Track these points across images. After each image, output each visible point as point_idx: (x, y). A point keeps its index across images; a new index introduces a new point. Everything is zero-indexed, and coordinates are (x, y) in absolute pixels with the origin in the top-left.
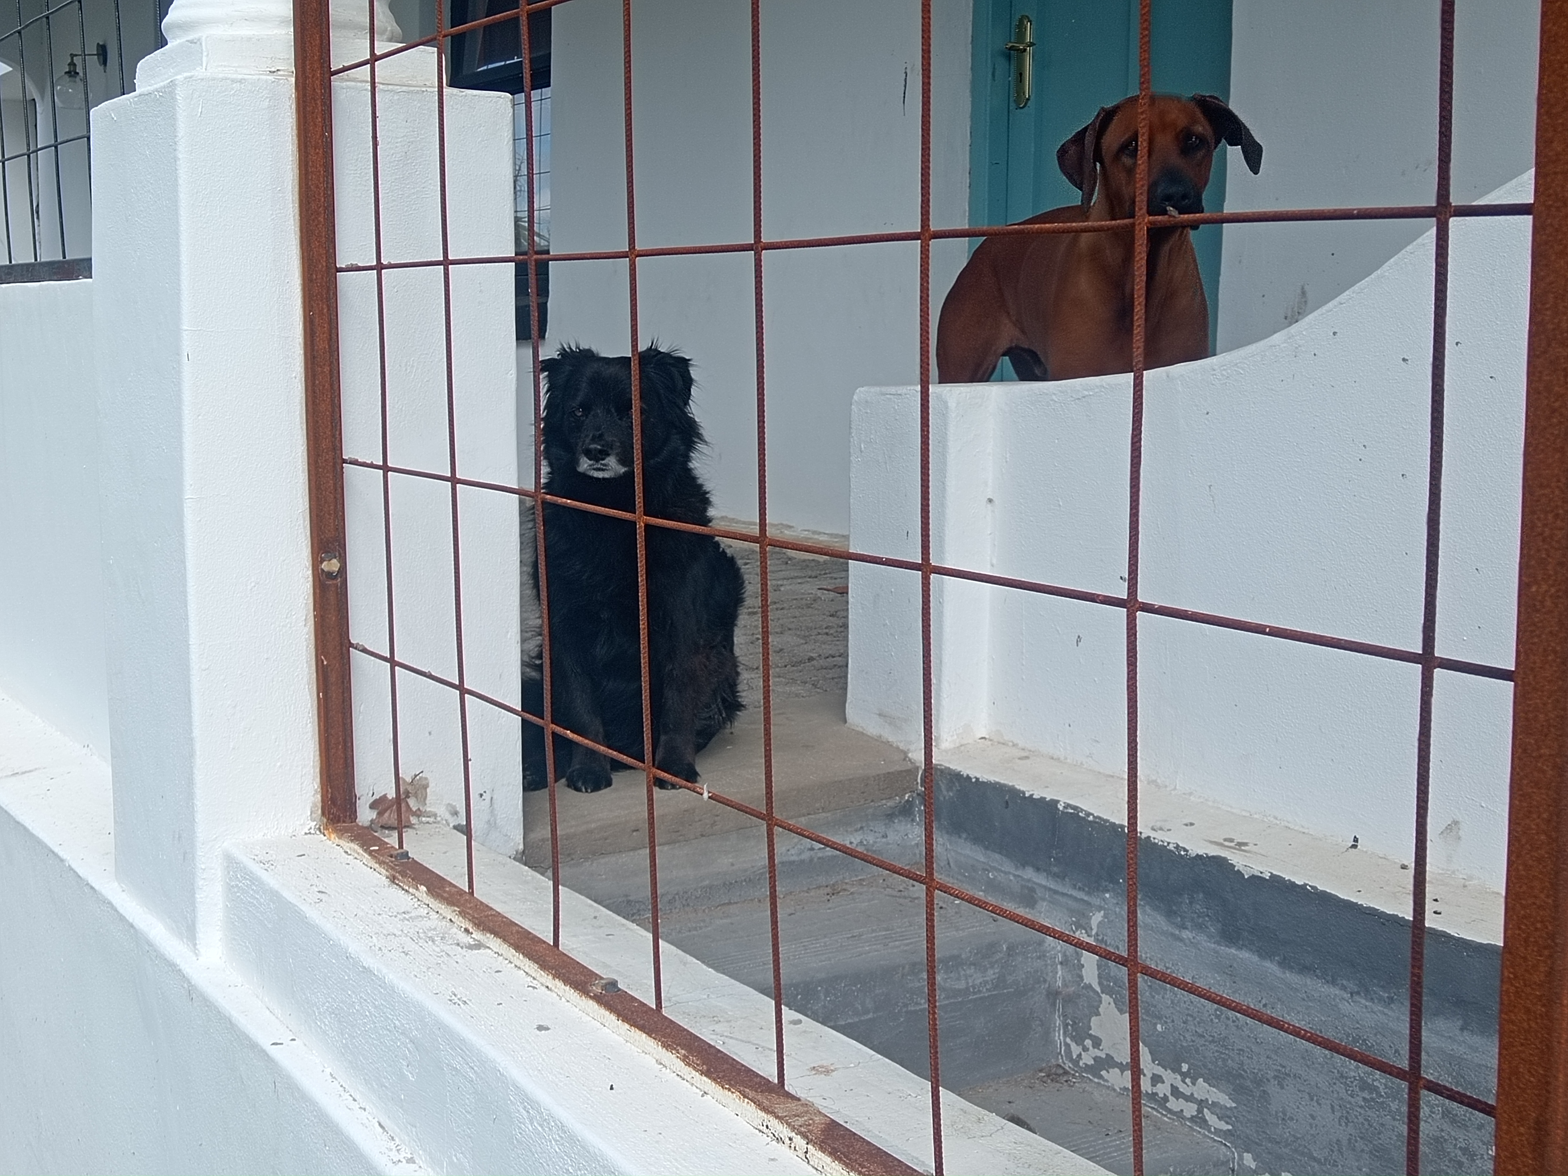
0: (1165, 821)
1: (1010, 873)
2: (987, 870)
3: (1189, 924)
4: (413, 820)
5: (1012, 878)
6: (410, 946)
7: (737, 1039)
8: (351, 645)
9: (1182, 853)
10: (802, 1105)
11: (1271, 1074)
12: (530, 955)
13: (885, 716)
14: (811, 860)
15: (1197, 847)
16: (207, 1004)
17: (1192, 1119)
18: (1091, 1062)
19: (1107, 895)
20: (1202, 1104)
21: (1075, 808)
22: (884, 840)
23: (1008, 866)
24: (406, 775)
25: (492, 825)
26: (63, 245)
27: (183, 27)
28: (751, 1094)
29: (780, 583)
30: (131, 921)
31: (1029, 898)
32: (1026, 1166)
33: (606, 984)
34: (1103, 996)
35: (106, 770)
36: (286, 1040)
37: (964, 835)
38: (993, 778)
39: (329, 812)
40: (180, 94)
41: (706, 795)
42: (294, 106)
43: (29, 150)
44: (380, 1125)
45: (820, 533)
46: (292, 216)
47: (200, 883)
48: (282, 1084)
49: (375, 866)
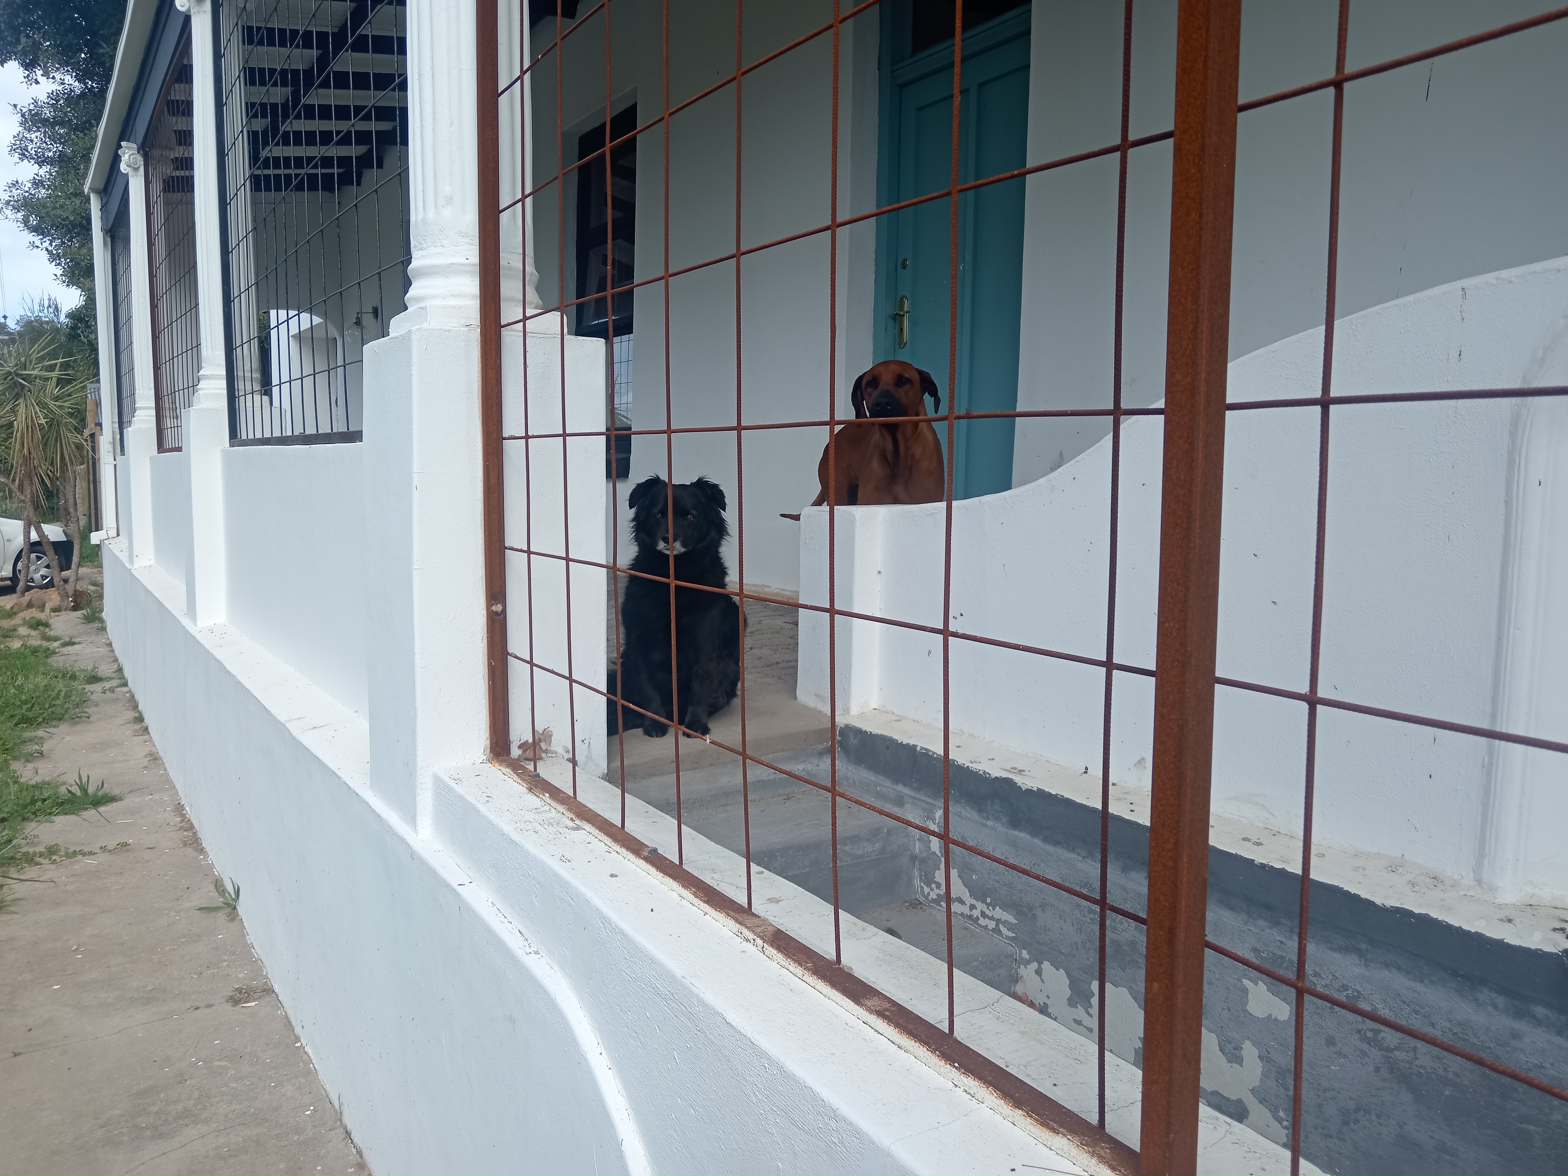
0: (978, 757)
1: (889, 787)
2: (876, 786)
3: (991, 817)
4: (543, 755)
5: (890, 790)
6: (539, 828)
7: (725, 883)
8: (508, 654)
9: (987, 776)
10: (761, 920)
11: (1038, 904)
12: (608, 834)
13: (819, 696)
14: (775, 779)
15: (996, 772)
16: (422, 862)
17: (993, 930)
18: (935, 897)
20: (998, 921)
21: (926, 749)
22: (817, 768)
23: (888, 783)
24: (539, 728)
25: (589, 758)
26: (348, 422)
27: (417, 299)
28: (732, 914)
29: (762, 619)
30: (379, 813)
31: (900, 802)
32: (890, 955)
33: (651, 850)
34: (942, 859)
35: (364, 725)
36: (466, 882)
37: (863, 765)
38: (879, 732)
39: (494, 751)
40: (414, 337)
41: (708, 741)
42: (479, 345)
43: (329, 368)
44: (520, 932)
45: (786, 590)
46: (477, 407)
47: (419, 791)
48: (464, 908)
49: (521, 782)
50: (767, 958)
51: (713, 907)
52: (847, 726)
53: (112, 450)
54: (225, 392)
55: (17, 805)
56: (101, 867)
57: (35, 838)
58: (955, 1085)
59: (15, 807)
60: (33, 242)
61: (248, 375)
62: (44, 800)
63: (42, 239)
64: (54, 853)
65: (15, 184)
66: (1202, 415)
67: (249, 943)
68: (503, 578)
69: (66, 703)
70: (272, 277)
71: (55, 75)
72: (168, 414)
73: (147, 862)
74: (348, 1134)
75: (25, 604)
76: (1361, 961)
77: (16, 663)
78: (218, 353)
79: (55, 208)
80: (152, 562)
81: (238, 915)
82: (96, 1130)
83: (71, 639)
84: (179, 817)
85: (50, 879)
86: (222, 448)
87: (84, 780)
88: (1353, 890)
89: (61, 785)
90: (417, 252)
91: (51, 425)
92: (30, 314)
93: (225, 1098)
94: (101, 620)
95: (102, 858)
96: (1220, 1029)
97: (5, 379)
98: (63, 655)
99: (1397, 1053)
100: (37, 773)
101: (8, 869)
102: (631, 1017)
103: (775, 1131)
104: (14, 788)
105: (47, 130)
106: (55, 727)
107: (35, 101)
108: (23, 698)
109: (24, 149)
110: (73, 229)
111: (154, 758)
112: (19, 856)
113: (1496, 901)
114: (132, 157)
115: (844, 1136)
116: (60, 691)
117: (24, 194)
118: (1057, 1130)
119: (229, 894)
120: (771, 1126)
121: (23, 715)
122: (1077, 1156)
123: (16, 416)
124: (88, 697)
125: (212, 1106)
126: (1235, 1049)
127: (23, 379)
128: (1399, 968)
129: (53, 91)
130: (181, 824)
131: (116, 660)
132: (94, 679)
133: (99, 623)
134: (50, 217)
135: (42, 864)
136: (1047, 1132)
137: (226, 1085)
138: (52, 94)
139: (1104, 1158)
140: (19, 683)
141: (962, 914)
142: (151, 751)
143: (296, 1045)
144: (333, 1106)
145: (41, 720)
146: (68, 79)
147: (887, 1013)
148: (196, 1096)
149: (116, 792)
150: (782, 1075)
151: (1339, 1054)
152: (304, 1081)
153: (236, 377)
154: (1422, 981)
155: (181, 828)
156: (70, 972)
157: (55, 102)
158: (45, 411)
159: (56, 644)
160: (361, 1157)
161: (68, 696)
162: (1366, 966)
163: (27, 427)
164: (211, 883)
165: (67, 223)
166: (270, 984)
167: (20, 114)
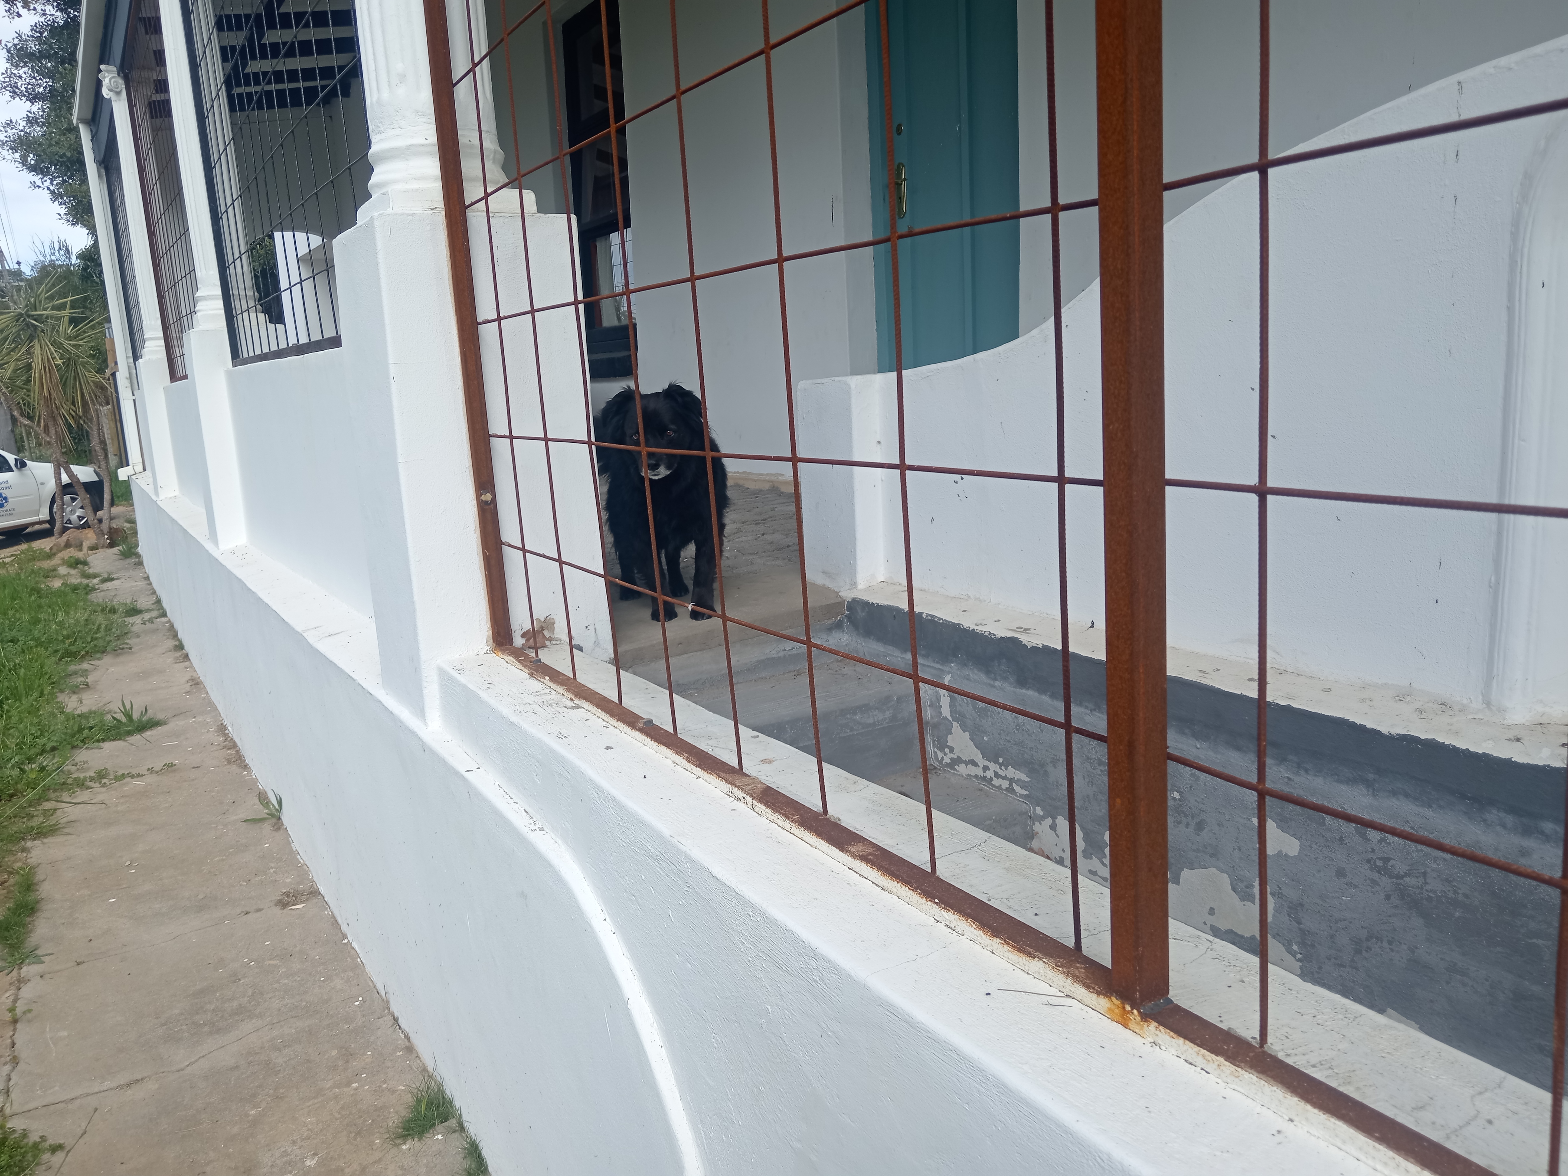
0: (984, 620)
1: (898, 656)
2: (886, 656)
3: (998, 678)
4: (547, 643)
5: (899, 659)
6: (537, 709)
7: (720, 748)
8: (502, 543)
9: (993, 637)
10: (752, 779)
11: (1049, 760)
12: (605, 710)
13: (826, 573)
14: (785, 656)
15: (1001, 632)
16: (433, 752)
17: (1007, 789)
18: (949, 761)
19: (953, 665)
20: (1011, 780)
21: (932, 616)
23: (897, 653)
24: (539, 617)
25: (594, 643)
27: (379, 186)
28: (723, 775)
30: (391, 710)
32: (879, 805)
33: (646, 722)
34: (954, 723)
35: (370, 624)
36: (474, 768)
37: (872, 637)
38: (886, 603)
39: (497, 640)
40: (377, 223)
42: (445, 228)
44: (525, 811)
46: (449, 293)
47: (425, 684)
48: (472, 793)
49: (522, 668)
50: (757, 815)
51: (705, 770)
52: (854, 600)
53: (129, 385)
54: (223, 312)
55: (65, 734)
56: (149, 787)
57: (84, 764)
58: (936, 920)
59: (63, 736)
60: (34, 182)
61: (242, 293)
62: (91, 728)
63: (42, 179)
64: (103, 777)
65: (9, 124)
66: (1136, 197)
67: (294, 850)
68: (490, 466)
69: (107, 635)
70: (253, 188)
71: (36, 6)
72: (176, 344)
73: (193, 780)
74: (396, 1020)
75: (63, 544)
76: (1368, 791)
77: (57, 601)
78: (211, 272)
79: (50, 145)
80: (177, 493)
81: (283, 824)
82: (157, 1028)
83: (110, 575)
84: (222, 737)
85: (102, 801)
86: (225, 369)
87: (128, 707)
88: (1358, 721)
89: (108, 713)
90: (376, 136)
91: (68, 365)
92: (42, 259)
93: (277, 993)
94: (138, 556)
95: (150, 779)
96: (1232, 869)
97: (17, 321)
98: (103, 591)
99: (1407, 879)
100: (81, 703)
101: (61, 793)
102: (628, 882)
103: (762, 976)
104: (61, 718)
105: (34, 65)
106: (99, 659)
107: (19, 34)
108: (65, 633)
109: (14, 86)
110: (72, 167)
111: (196, 683)
112: (70, 781)
113: (1506, 722)
114: (112, 80)
115: (823, 974)
116: (100, 625)
117: (19, 133)
118: (1033, 954)
119: (273, 806)
120: (759, 972)
121: (66, 650)
122: (1053, 978)
123: (33, 358)
124: (129, 629)
125: (265, 1001)
126: (1247, 887)
127: (35, 320)
128: (1407, 796)
129: (36, 23)
130: (225, 743)
131: (154, 593)
132: (134, 611)
133: (136, 558)
134: (47, 155)
135: (93, 788)
136: (1024, 958)
137: (278, 982)
138: (36, 26)
139: (1079, 978)
140: (60, 618)
141: (976, 776)
142: (192, 676)
143: (343, 942)
144: (381, 996)
145: (83, 653)
146: (49, 9)
147: (871, 857)
148: (250, 994)
149: (160, 716)
150: (765, 921)
151: (1350, 884)
152: (352, 974)
153: (232, 297)
154: (1430, 807)
155: (225, 747)
156: (124, 886)
157: (39, 35)
158: (61, 351)
159: (96, 581)
160: (409, 1041)
161: (108, 629)
162: (1374, 795)
163: (45, 367)
164: (256, 796)
165: (65, 160)
166: (316, 887)
167: (5, 50)
